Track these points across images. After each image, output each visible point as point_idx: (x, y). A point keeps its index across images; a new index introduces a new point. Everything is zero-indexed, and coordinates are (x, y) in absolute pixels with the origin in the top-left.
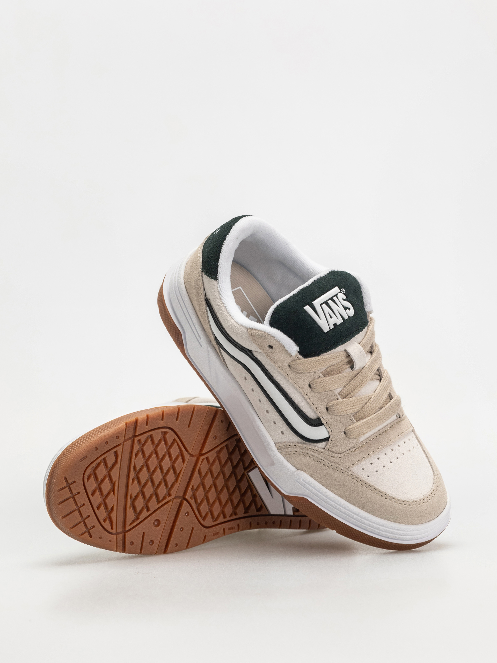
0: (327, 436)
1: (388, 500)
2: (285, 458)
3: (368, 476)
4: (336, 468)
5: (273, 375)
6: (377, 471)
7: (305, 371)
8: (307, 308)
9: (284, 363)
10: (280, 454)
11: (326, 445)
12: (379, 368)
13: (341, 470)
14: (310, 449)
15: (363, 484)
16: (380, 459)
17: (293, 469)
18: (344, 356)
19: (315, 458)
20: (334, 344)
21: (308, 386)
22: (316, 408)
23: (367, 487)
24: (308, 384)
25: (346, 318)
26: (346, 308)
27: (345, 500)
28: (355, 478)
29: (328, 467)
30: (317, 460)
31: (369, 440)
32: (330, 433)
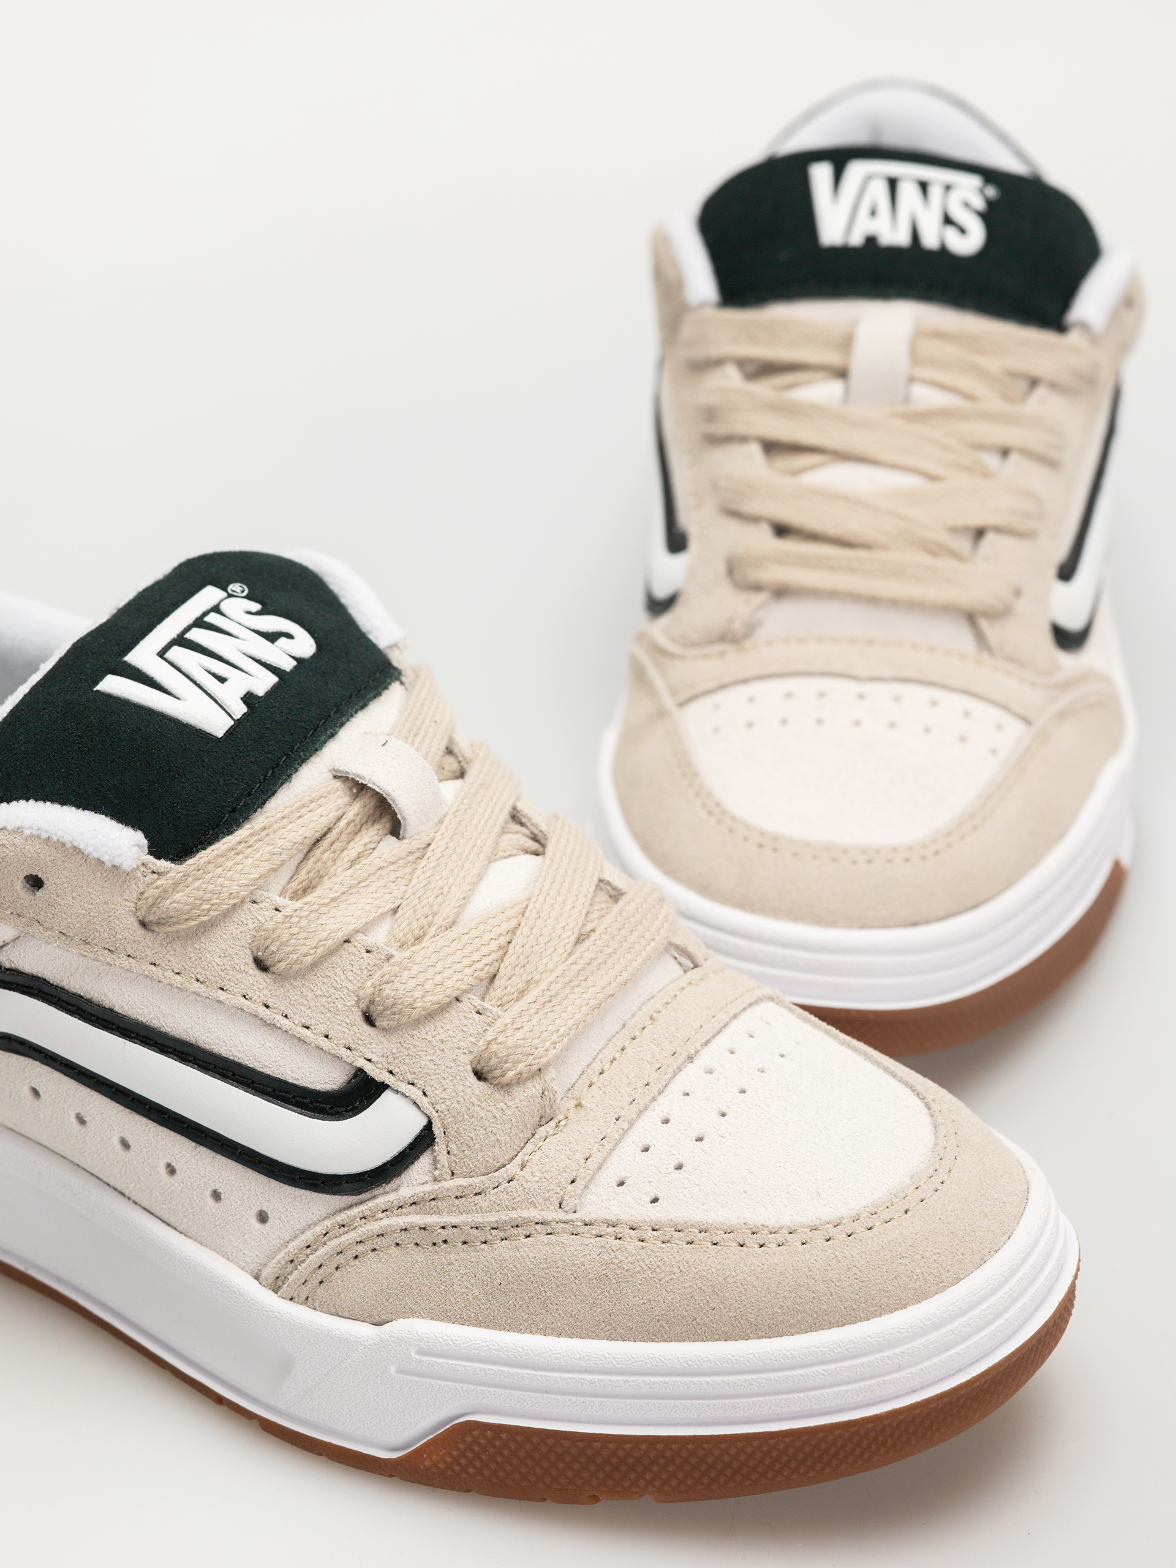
0: (417, 1124)
1: (773, 1246)
2: (315, 1309)
3: (655, 1200)
4: (515, 1231)
5: (107, 1004)
6: (679, 1167)
7: (209, 910)
8: (113, 685)
9: (117, 923)
10: (290, 1304)
11: (435, 1162)
12: (514, 808)
13: (538, 1227)
14: (384, 1211)
15: (647, 1238)
16: (671, 1118)
17: (363, 1331)
18: (339, 798)
19: (418, 1236)
20: (277, 765)
21: (253, 970)
22: (327, 1037)
23: (668, 1241)
24: (250, 961)
25: (288, 665)
26: (272, 637)
27: (609, 1338)
28: (604, 1230)
29: (485, 1243)
30: (430, 1241)
31: (598, 1070)
32: (424, 1102)
